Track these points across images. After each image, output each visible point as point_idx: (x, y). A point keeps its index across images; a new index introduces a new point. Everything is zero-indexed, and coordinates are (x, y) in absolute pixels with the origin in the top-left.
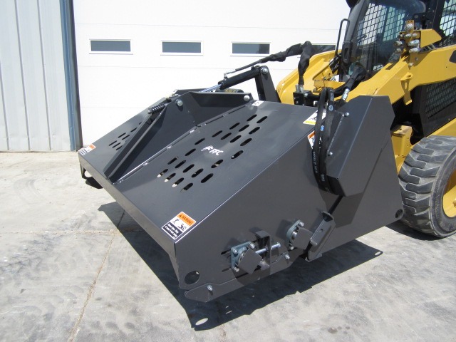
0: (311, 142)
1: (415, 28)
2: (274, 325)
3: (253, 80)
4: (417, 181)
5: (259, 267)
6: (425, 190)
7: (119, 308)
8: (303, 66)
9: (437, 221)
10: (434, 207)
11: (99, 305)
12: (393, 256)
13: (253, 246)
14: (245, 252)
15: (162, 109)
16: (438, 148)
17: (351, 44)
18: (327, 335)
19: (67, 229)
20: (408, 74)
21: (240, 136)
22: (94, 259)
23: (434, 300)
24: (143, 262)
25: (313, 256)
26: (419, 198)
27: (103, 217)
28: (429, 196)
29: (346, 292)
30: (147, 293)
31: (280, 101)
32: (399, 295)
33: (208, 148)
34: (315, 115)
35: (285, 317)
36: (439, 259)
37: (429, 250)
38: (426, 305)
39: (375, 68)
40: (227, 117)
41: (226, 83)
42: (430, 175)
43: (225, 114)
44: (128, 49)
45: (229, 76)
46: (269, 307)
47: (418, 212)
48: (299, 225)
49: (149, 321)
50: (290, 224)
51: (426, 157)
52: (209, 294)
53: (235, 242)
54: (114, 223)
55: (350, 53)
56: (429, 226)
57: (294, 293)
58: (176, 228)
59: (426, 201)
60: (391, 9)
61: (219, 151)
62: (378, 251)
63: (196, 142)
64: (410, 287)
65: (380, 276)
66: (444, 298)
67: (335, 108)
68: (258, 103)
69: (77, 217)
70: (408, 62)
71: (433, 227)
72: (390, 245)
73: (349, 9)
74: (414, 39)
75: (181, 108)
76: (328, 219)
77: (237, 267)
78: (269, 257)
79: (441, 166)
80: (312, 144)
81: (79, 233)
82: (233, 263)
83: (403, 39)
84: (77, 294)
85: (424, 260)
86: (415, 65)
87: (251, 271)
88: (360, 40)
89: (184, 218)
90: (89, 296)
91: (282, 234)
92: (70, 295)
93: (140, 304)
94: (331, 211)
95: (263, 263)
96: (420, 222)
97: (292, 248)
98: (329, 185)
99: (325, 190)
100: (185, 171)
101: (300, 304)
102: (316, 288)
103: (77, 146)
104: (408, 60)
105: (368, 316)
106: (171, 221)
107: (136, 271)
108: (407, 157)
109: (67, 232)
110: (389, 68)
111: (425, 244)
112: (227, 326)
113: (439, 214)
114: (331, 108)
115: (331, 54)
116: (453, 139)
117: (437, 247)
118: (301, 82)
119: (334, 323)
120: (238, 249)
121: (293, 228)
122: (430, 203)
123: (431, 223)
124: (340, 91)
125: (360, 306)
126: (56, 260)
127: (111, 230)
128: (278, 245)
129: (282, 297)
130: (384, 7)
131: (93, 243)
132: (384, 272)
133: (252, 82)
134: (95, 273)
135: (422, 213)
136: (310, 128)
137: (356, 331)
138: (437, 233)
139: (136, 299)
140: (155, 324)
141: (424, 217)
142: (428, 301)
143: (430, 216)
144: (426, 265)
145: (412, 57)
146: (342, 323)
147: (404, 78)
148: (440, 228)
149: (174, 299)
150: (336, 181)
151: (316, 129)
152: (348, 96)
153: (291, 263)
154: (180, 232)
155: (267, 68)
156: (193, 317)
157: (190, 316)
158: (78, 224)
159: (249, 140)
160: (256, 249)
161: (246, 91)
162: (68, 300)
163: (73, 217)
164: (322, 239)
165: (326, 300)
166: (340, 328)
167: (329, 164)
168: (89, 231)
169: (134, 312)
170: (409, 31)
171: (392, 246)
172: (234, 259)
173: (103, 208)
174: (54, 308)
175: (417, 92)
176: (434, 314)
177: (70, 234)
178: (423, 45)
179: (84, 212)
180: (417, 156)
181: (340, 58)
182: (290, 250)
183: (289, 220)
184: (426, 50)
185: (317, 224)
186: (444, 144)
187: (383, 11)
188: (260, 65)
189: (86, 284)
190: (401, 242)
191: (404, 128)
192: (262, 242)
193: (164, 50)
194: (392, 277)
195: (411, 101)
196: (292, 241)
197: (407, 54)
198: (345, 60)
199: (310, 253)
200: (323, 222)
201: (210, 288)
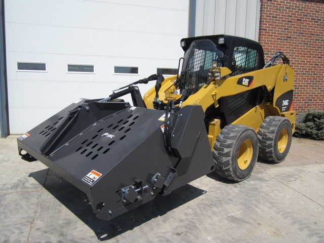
0: (163, 130)
1: (217, 66)
2: (146, 234)
3: (130, 94)
4: (223, 150)
5: (137, 200)
6: (227, 155)
7: (52, 233)
8: (158, 87)
9: (235, 172)
10: (232, 164)
11: (38, 233)
12: (213, 193)
13: (133, 187)
14: (128, 191)
15: (77, 112)
16: (233, 132)
17: (186, 72)
18: (176, 237)
19: (8, 189)
20: (215, 91)
21: (123, 127)
22: (31, 207)
23: (233, 214)
24: (64, 207)
25: (166, 193)
26: (224, 159)
27: (32, 180)
28: (230, 158)
29: (186, 214)
30: (68, 223)
31: (146, 107)
32: (214, 213)
33: (106, 134)
34: (164, 115)
35: (152, 229)
36: (237, 193)
37: (232, 189)
38: (228, 217)
39: (200, 85)
40: (116, 116)
41: (114, 96)
42: (229, 146)
43: (114, 114)
44: (44, 69)
45: (116, 92)
46: (143, 225)
47: (225, 167)
48: (158, 175)
49: (72, 238)
50: (153, 175)
51: (227, 137)
52: (109, 216)
53: (123, 186)
54: (41, 184)
55: (186, 77)
56: (231, 175)
57: (157, 216)
58: (91, 179)
59: (228, 161)
60: (207, 52)
61: (112, 136)
62: (204, 191)
63: (98, 130)
64: (220, 209)
65: (205, 204)
66: (238, 213)
67: (175, 112)
68: (133, 108)
69: (14, 182)
70: (215, 85)
71: (233, 175)
72: (211, 188)
73: (184, 52)
74: (217, 72)
75: (88, 111)
76: (174, 171)
77: (125, 199)
78: (142, 194)
79: (235, 141)
80: (163, 131)
81: (17, 192)
82: (123, 198)
83: (212, 72)
84: (23, 228)
85: (229, 194)
86: (219, 86)
87: (132, 201)
88: (191, 70)
89: (95, 173)
90: (31, 228)
91: (149, 181)
92: (18, 228)
93: (65, 230)
94: (175, 167)
95: (139, 197)
96: (226, 173)
97: (155, 188)
98: (173, 153)
99: (171, 156)
100: (93, 148)
101: (161, 222)
102: (169, 213)
103: (6, 134)
104: (215, 84)
105: (198, 225)
106: (88, 175)
107: (60, 211)
108: (218, 137)
109: (9, 191)
110: (206, 87)
111: (230, 186)
112: (119, 237)
113: (236, 168)
114: (172, 112)
115: (175, 78)
116: (241, 126)
117: (236, 187)
118: (157, 96)
119: (179, 231)
120: (125, 189)
121: (155, 177)
122: (231, 162)
123: (232, 173)
124: (178, 102)
125: (194, 221)
126: (4, 209)
127: (40, 189)
128: (147, 186)
129: (150, 219)
130: (204, 51)
131: (28, 197)
132: (207, 202)
133: (129, 95)
134: (33, 215)
135: (227, 168)
136: (162, 123)
137: (191, 233)
138: (236, 179)
139: (62, 227)
140: (76, 240)
141: (228, 170)
142: (230, 215)
143: (231, 170)
144: (230, 197)
145: (216, 83)
146: (184, 230)
147: (213, 93)
148: (237, 175)
149: (86, 226)
150: (177, 150)
151: (165, 123)
152: (182, 105)
153: (154, 197)
154: (93, 181)
155: (137, 87)
156: (98, 234)
157: (97, 234)
158: (15, 186)
159: (129, 129)
160: (135, 189)
161: (126, 101)
162: (18, 231)
163: (12, 182)
164: (171, 183)
165: (175, 219)
166: (182, 232)
167: (172, 142)
168: (24, 190)
169: (62, 234)
170: (214, 68)
171: (212, 188)
172: (123, 195)
173: (31, 175)
174: (9, 237)
175: (221, 100)
176: (232, 221)
177: (11, 193)
178: (222, 76)
179: (18, 178)
180: (223, 136)
181: (180, 80)
182: (153, 190)
183: (152, 173)
184: (225, 78)
185: (168, 175)
186: (236, 129)
187: (203, 53)
188: (134, 85)
189: (27, 222)
190: (217, 185)
191: (216, 120)
192: (138, 185)
193: (69, 70)
194: (212, 204)
195: (218, 106)
196: (155, 184)
197: (214, 80)
198: (183, 81)
199: (165, 191)
200: (171, 173)
201: (110, 212)
